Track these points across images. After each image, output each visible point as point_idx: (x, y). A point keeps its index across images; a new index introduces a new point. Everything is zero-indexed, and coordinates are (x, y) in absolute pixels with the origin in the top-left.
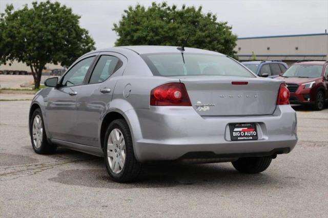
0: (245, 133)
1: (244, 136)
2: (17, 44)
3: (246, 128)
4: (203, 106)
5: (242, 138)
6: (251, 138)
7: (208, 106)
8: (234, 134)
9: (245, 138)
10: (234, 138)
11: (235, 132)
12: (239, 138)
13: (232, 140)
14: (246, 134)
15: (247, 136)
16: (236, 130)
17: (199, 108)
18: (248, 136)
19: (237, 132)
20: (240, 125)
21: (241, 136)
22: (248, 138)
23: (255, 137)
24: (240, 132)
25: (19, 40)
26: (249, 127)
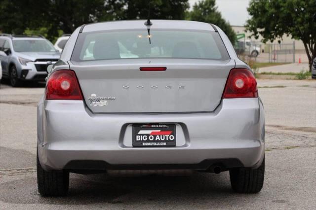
0: (155, 137)
1: (154, 141)
2: (283, 15)
3: (159, 131)
4: (98, 101)
5: (150, 144)
6: (165, 144)
7: (105, 99)
8: (138, 138)
9: (155, 144)
10: (136, 144)
11: (140, 135)
12: (144, 144)
13: (134, 146)
14: (158, 138)
15: (158, 141)
16: (141, 132)
17: (94, 102)
18: (161, 141)
19: (143, 135)
20: (149, 126)
21: (148, 141)
22: (158, 144)
23: (172, 144)
24: (148, 135)
25: (285, 11)
26: (163, 129)
